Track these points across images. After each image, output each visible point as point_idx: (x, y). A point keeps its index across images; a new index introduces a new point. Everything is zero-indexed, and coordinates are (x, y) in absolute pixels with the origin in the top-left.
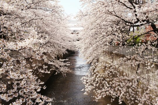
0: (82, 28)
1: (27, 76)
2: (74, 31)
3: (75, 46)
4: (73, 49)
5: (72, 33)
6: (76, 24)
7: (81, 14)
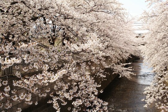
0: (147, 31)
1: (85, 78)
2: (140, 35)
3: (140, 51)
4: (137, 54)
5: (137, 37)
6: (140, 27)
7: (146, 16)
